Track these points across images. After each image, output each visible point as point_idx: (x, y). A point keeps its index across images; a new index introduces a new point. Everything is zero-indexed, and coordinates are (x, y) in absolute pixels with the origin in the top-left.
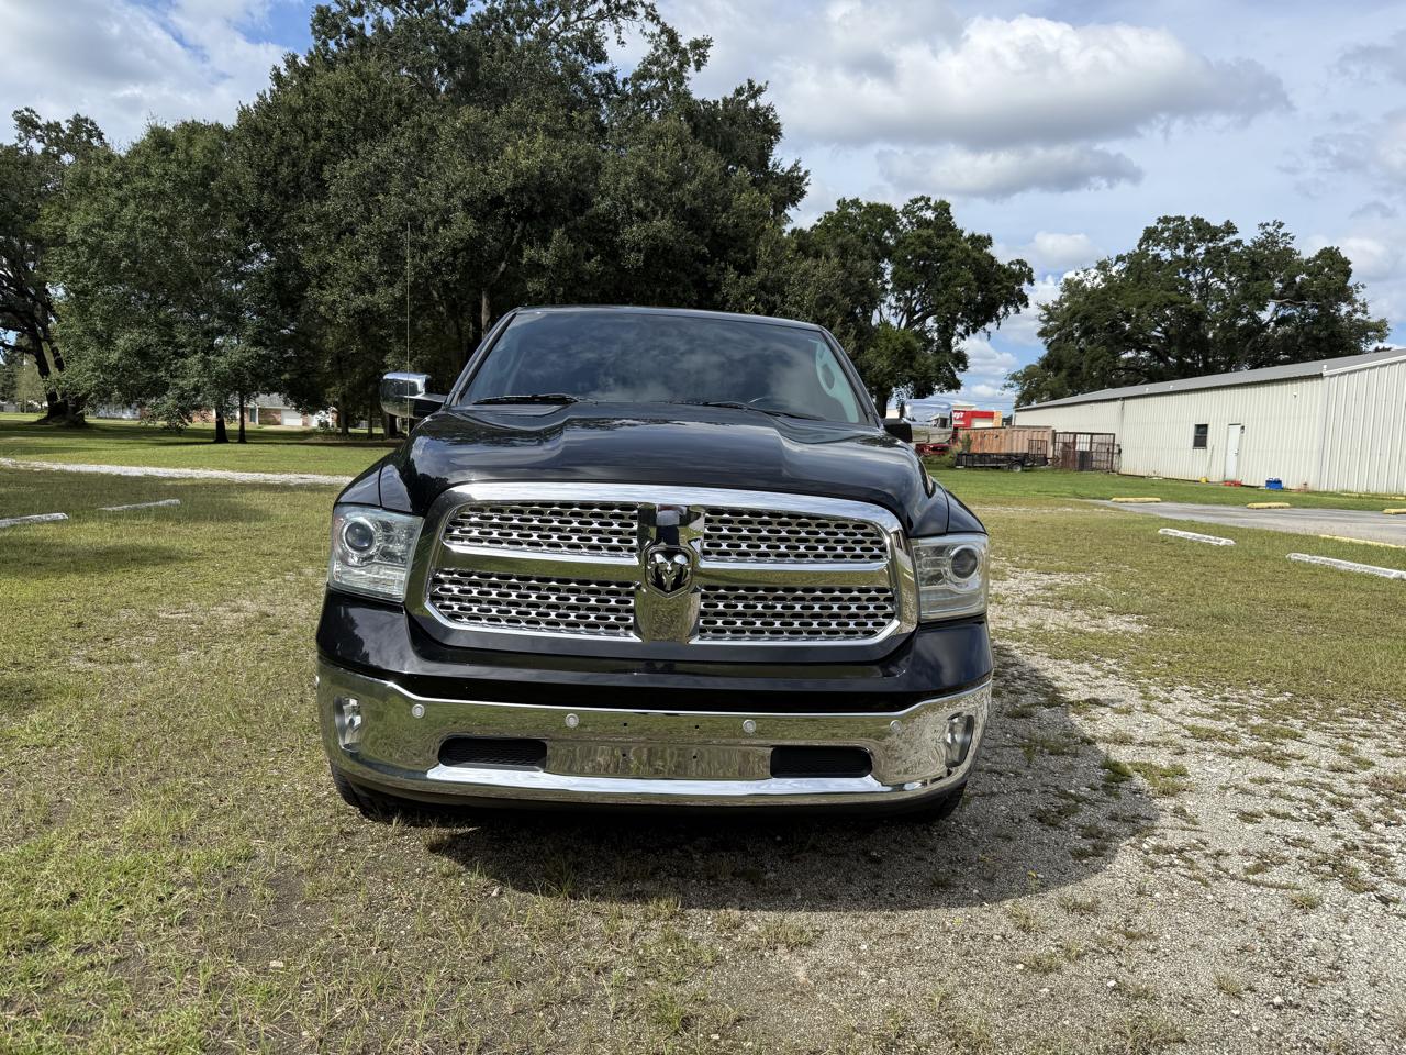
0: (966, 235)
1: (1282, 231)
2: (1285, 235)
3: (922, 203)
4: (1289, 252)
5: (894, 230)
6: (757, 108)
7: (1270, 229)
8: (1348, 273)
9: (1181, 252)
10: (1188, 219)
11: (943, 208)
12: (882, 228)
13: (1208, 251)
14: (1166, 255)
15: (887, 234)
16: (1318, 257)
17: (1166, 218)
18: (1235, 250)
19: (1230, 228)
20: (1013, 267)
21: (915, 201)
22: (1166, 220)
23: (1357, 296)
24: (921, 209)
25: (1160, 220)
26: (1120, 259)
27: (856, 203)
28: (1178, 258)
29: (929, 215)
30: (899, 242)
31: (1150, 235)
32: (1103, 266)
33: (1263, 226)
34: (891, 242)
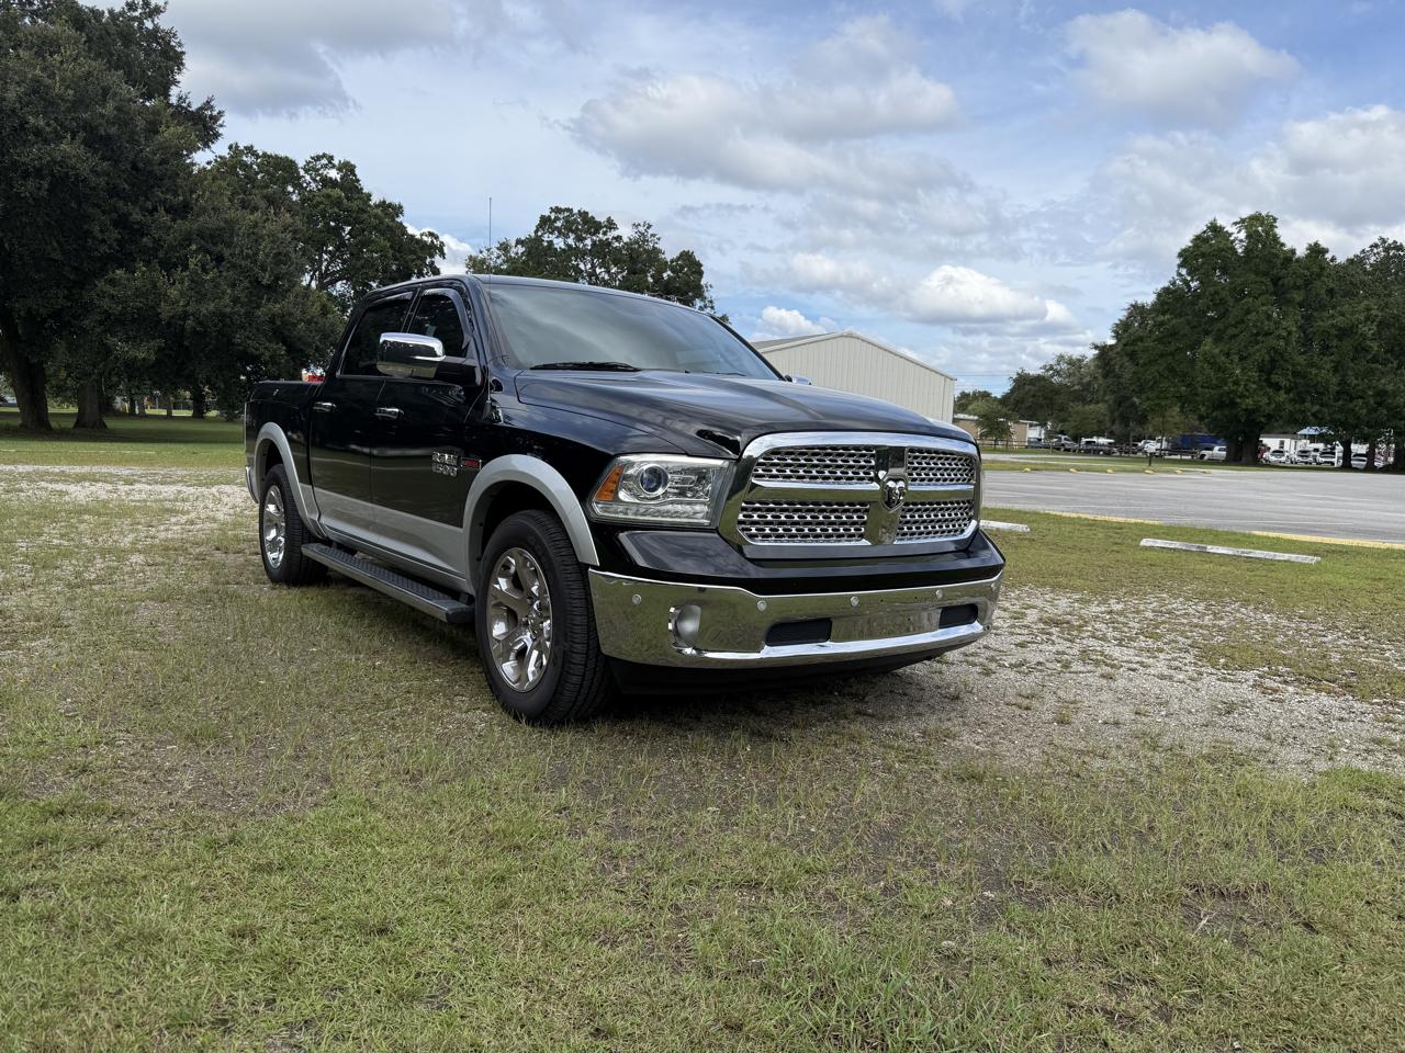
0: (375, 200)
1: (651, 231)
2: (653, 235)
3: (324, 161)
4: (656, 251)
5: (298, 186)
6: (156, 29)
7: (642, 229)
8: (701, 274)
9: (571, 241)
10: (575, 211)
11: (348, 168)
12: (285, 182)
13: (594, 244)
14: (559, 243)
15: (290, 189)
16: (678, 259)
17: (557, 207)
18: (616, 244)
19: (611, 225)
20: (425, 238)
21: (318, 158)
22: (557, 210)
23: (706, 294)
24: (325, 166)
25: (552, 210)
26: (519, 242)
27: (250, 150)
28: (569, 246)
29: (333, 174)
30: (303, 200)
31: (545, 222)
32: (504, 247)
33: (636, 226)
34: (294, 198)
